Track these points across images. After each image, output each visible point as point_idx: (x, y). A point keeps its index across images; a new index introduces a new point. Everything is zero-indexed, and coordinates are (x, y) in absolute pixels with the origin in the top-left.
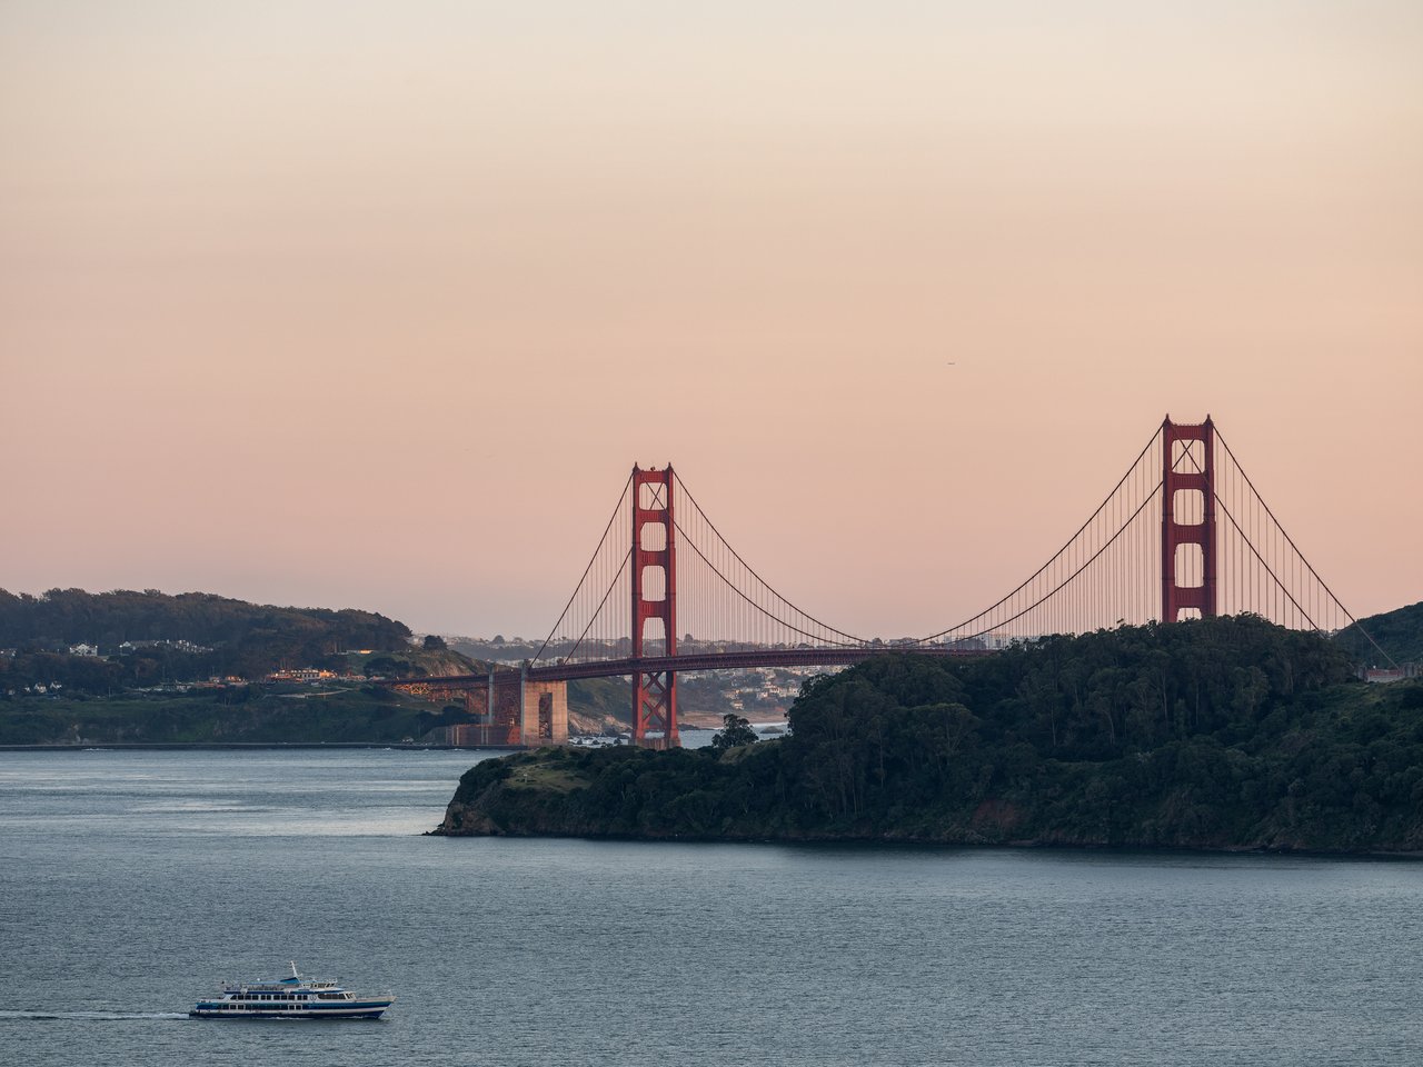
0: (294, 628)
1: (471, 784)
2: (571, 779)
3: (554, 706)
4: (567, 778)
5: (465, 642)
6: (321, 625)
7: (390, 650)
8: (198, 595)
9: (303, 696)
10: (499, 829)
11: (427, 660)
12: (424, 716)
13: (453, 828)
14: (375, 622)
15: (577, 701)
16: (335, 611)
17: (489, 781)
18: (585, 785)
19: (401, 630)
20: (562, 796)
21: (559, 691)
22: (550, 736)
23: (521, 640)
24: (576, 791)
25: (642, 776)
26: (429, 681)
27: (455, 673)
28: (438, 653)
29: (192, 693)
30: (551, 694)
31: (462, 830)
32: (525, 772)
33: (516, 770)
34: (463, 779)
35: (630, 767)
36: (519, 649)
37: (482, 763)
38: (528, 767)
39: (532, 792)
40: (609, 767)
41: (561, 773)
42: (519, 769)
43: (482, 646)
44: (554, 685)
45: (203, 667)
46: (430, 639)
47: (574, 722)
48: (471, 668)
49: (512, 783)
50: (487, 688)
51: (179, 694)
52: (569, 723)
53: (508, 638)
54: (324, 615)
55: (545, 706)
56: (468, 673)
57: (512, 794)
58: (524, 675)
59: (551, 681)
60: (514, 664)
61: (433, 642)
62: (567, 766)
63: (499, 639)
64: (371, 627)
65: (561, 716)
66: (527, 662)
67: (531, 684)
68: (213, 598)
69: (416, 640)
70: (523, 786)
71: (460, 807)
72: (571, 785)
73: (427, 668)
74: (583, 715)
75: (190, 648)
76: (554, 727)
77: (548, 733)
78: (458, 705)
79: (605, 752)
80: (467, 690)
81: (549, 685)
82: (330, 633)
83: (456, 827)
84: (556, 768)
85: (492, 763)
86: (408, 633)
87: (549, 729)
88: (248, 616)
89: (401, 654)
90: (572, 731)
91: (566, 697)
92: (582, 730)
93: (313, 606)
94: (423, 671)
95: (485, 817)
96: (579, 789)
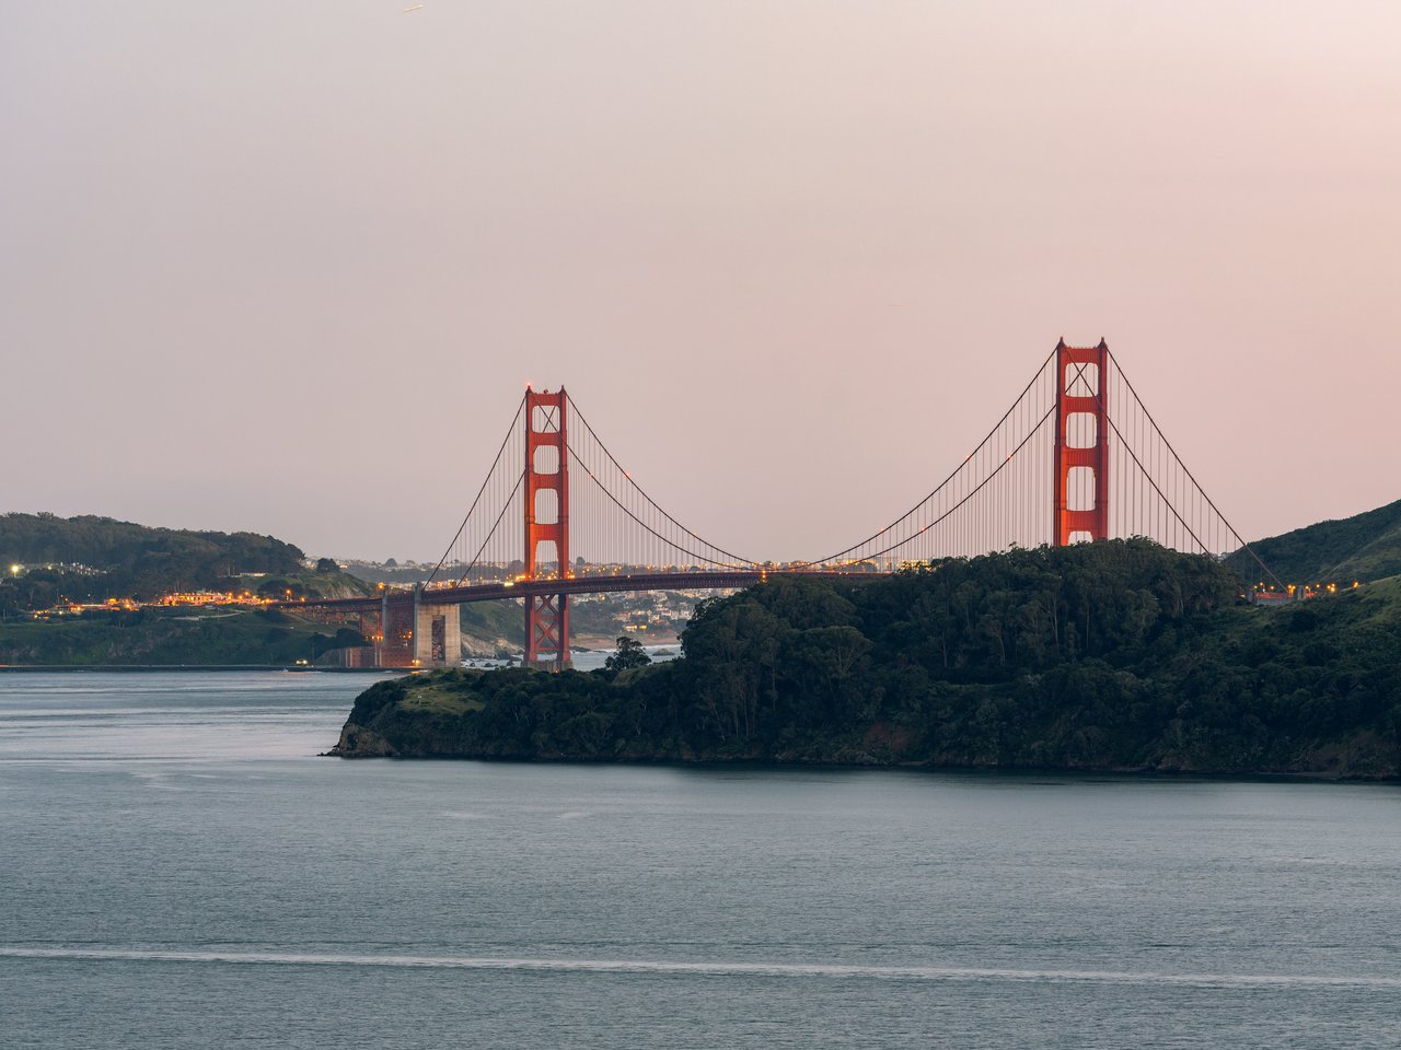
0: (187, 551)
1: (367, 708)
2: (465, 701)
3: (447, 629)
4: (460, 700)
5: (357, 565)
6: (214, 548)
7: (283, 572)
8: (90, 519)
9: (197, 619)
10: (394, 750)
11: (321, 583)
12: (318, 638)
13: (348, 749)
14: (269, 545)
15: (470, 623)
16: (229, 533)
17: (383, 703)
18: (479, 707)
19: (289, 555)
20: (456, 717)
21: (452, 614)
22: (443, 659)
23: (413, 562)
24: (470, 712)
25: (536, 698)
26: (322, 604)
27: (349, 595)
28: (330, 577)
29: (86, 614)
30: (444, 617)
31: (357, 751)
32: (419, 694)
33: (410, 692)
34: (358, 701)
35: (523, 689)
36: (411, 573)
37: (376, 685)
38: (423, 689)
39: (426, 714)
40: (503, 689)
41: (452, 695)
42: (413, 691)
43: (376, 571)
44: (447, 607)
45: (99, 590)
46: (323, 562)
47: (466, 644)
48: (365, 591)
49: (406, 704)
50: (380, 610)
51: (74, 616)
52: (462, 645)
53: (401, 561)
54: (216, 537)
55: (438, 630)
56: (362, 596)
57: (404, 716)
58: (417, 598)
59: (444, 603)
60: (407, 586)
61: (326, 565)
62: (462, 688)
63: (391, 562)
64: (265, 550)
65: (454, 639)
66: (419, 584)
67: (425, 607)
68: (106, 521)
69: (309, 563)
70: (418, 708)
71: (354, 728)
72: (466, 707)
73: (320, 590)
74: (476, 637)
75: (84, 570)
76: (447, 650)
77: (441, 654)
78: (351, 627)
79: (497, 675)
80: (360, 612)
81: (442, 608)
82: (222, 556)
84: (450, 690)
85: (386, 685)
86: (300, 555)
87: (442, 652)
88: (141, 539)
89: (295, 577)
90: (465, 654)
91: (458, 620)
92: (475, 653)
93: (207, 529)
94: (317, 593)
95: (379, 739)
96: (473, 711)
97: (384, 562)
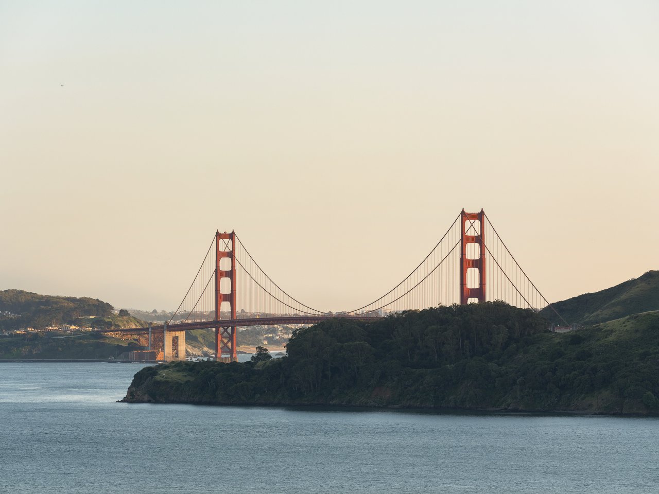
0: (59, 306)
1: (139, 379)
2: (185, 376)
3: (179, 343)
4: (183, 376)
5: (139, 312)
6: (71, 305)
7: (103, 316)
8: (14, 290)
9: (63, 338)
10: (152, 399)
11: (121, 321)
12: (119, 347)
13: (131, 399)
14: (97, 303)
15: (190, 339)
16: (78, 298)
17: (147, 377)
18: (192, 379)
19: (108, 307)
20: (181, 384)
21: (181, 335)
22: (177, 357)
23: (165, 312)
24: (187, 382)
25: (218, 375)
26: (121, 331)
27: (134, 327)
28: (125, 318)
29: (11, 336)
30: (178, 337)
31: (135, 400)
32: (164, 373)
33: (160, 372)
34: (136, 376)
35: (212, 370)
36: (164, 316)
37: (144, 369)
38: (166, 371)
39: (167, 382)
40: (203, 371)
41: (181, 374)
42: (161, 371)
43: (147, 315)
44: (179, 332)
45: (17, 324)
46: (122, 311)
47: (188, 350)
48: (141, 324)
49: (158, 378)
50: (148, 334)
51: (5, 336)
52: (186, 350)
53: (159, 311)
54: (73, 300)
55: (175, 341)
56: (140, 327)
57: (158, 383)
58: (165, 328)
59: (178, 331)
60: (161, 323)
61: (123, 313)
62: (184, 370)
63: (155, 311)
64: (94, 305)
65: (183, 347)
66: (166, 322)
67: (169, 333)
68: (21, 292)
69: (116, 312)
70: (163, 379)
71: (134, 389)
72: (185, 379)
73: (120, 324)
74: (193, 346)
75: (10, 315)
76: (179, 352)
77: (177, 355)
78: (134, 342)
79: (202, 364)
80: (138, 335)
81: (177, 333)
82: (75, 308)
83: (132, 397)
84: (178, 371)
85: (149, 369)
86: (112, 308)
87: (177, 353)
88: (37, 300)
89: (108, 318)
90: (188, 354)
91: (185, 338)
92: (192, 354)
93: (68, 296)
94: (119, 326)
95: (145, 394)
96: (189, 381)
97: (151, 311)
